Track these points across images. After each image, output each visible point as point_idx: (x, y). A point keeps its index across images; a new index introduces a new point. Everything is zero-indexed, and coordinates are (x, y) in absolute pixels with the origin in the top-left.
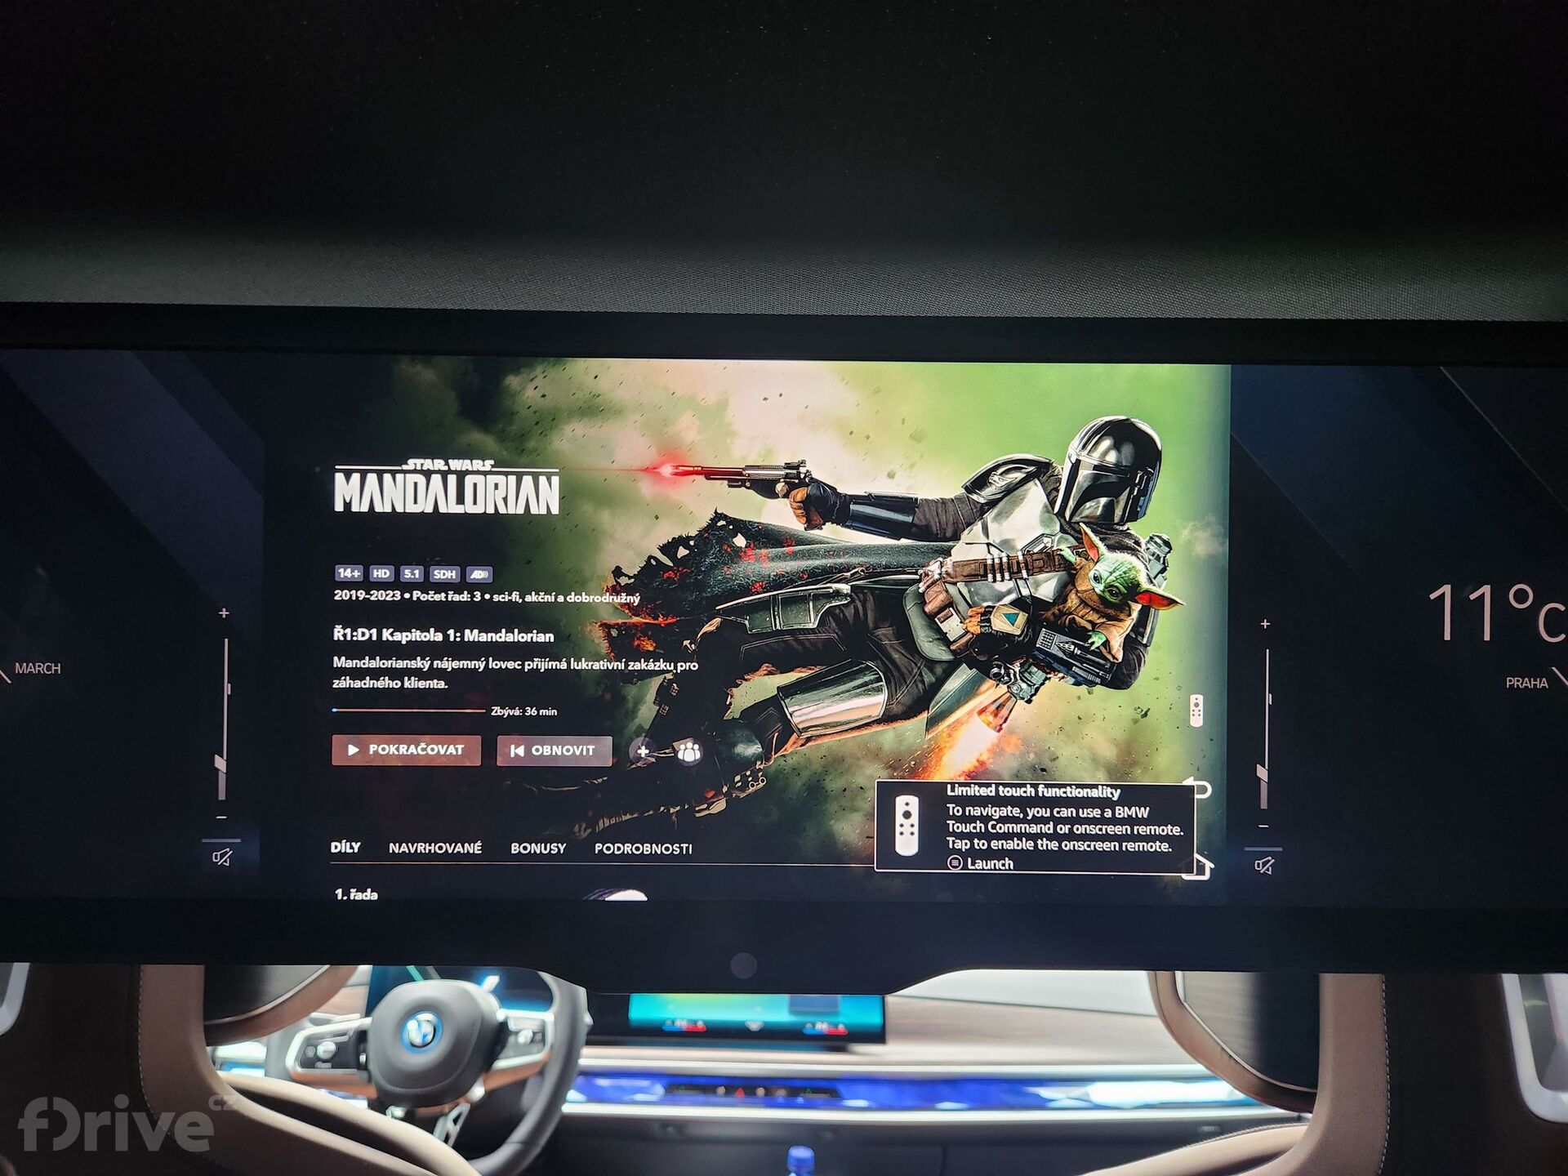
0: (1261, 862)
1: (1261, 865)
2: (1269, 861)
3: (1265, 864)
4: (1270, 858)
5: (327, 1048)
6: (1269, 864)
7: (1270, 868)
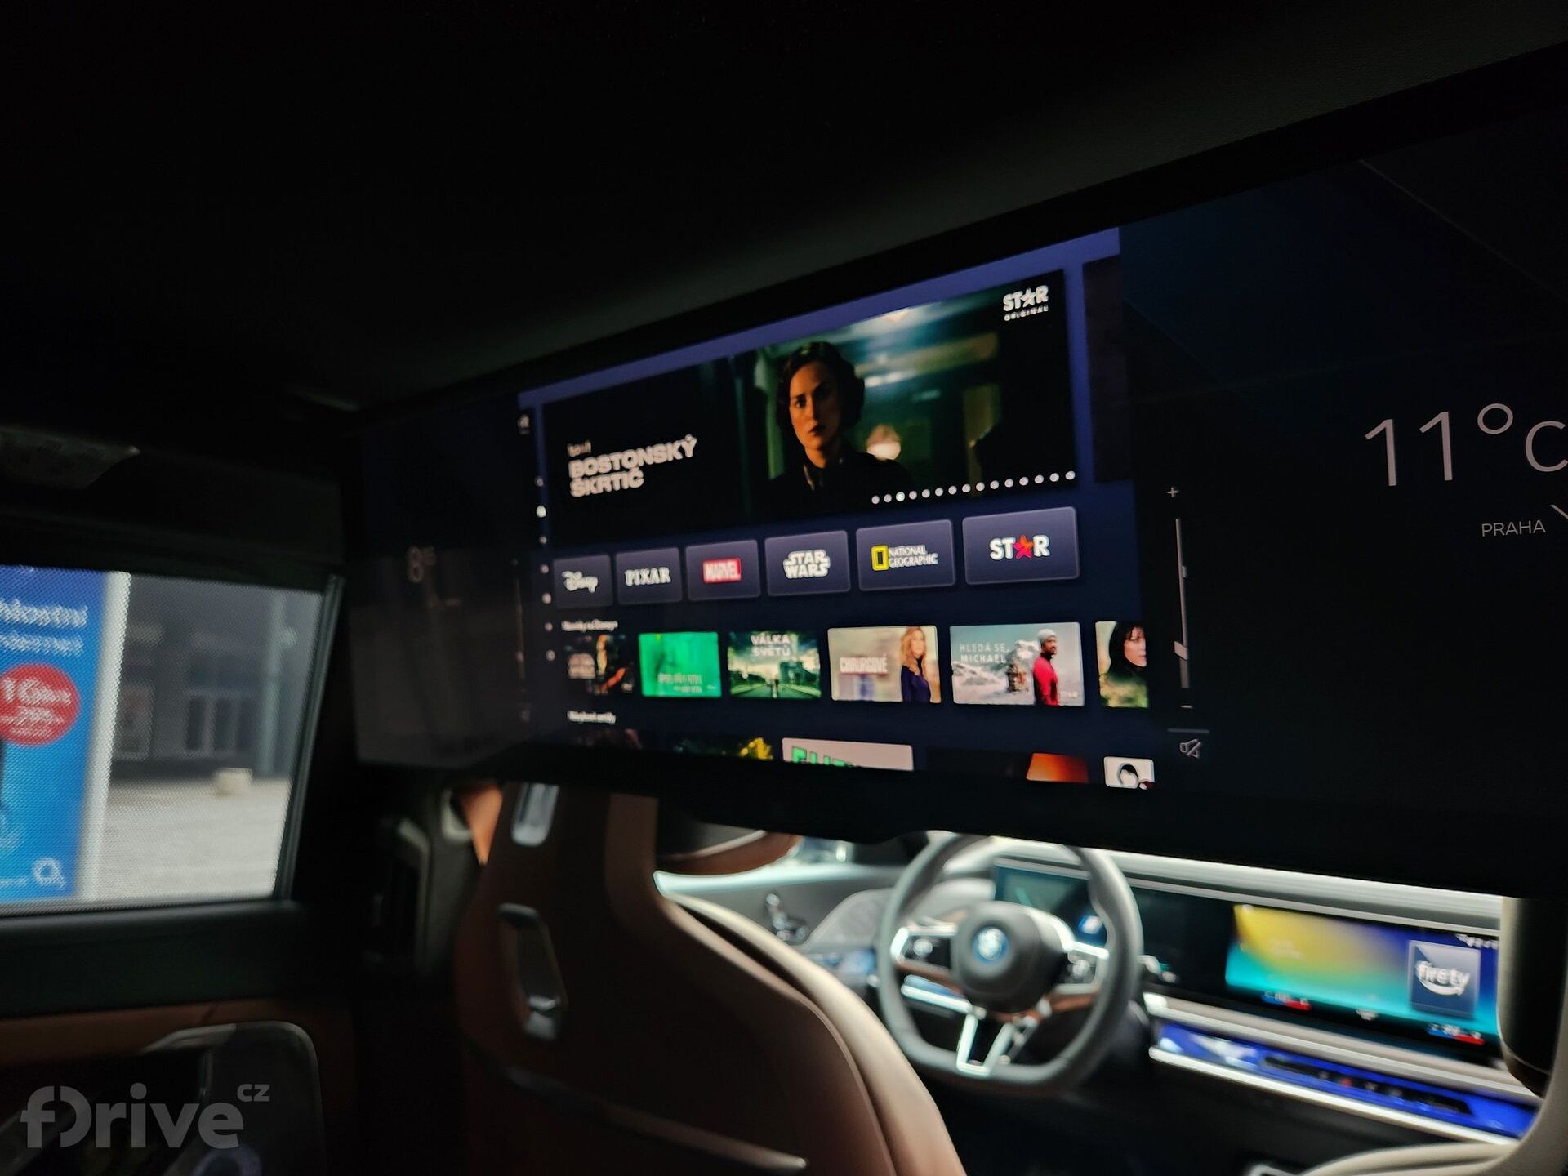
0: (1186, 744)
1: (1187, 748)
2: (1195, 744)
3: (1191, 746)
4: (1195, 740)
5: (923, 947)
6: (1195, 747)
7: (1197, 752)
